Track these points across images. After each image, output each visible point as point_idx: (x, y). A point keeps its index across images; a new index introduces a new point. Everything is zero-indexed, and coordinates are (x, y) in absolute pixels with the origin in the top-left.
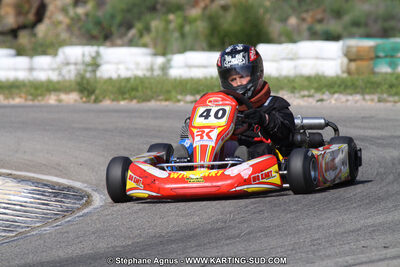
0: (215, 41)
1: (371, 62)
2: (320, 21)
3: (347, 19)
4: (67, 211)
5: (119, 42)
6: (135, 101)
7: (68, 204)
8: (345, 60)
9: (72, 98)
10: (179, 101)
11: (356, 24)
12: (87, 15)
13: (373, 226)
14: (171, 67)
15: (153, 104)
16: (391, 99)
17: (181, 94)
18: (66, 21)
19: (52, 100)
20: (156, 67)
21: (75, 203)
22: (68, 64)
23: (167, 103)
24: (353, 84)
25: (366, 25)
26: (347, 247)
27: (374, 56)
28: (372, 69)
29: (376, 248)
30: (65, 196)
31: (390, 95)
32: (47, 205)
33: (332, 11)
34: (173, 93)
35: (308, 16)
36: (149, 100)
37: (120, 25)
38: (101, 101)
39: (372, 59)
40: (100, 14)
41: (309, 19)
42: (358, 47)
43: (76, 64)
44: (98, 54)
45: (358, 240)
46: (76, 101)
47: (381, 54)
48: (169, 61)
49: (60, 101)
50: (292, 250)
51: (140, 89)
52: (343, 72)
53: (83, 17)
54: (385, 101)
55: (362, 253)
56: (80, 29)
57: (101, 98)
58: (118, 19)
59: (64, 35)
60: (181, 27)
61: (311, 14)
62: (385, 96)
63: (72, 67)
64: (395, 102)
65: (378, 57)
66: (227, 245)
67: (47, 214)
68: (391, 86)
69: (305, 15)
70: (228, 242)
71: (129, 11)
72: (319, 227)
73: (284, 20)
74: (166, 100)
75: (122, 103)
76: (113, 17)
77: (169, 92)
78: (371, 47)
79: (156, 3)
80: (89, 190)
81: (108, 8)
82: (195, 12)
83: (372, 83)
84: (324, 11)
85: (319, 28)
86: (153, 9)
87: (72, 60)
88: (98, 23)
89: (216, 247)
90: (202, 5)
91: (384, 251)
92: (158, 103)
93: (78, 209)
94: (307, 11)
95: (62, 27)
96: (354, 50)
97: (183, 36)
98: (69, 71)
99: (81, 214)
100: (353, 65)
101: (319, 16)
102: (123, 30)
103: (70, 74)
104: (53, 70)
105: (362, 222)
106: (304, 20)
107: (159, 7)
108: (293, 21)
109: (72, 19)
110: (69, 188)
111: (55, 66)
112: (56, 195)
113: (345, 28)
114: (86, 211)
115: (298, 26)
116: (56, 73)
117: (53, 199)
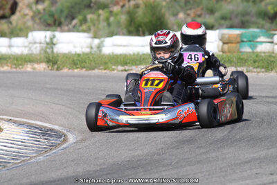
0: (132, 29)
1: (238, 44)
2: (199, 16)
3: (217, 15)
4: (52, 146)
5: (66, 28)
6: (84, 70)
7: (53, 141)
8: (221, 43)
9: (42, 67)
10: (113, 70)
11: (224, 18)
12: (44, 10)
13: (259, 159)
14: (104, 46)
15: (96, 72)
16: (255, 70)
17: (115, 65)
18: (31, 14)
19: (29, 68)
20: (93, 46)
21: (56, 140)
22: (35, 43)
23: (105, 71)
24: (229, 60)
25: (231, 19)
26: (245, 174)
27: (240, 41)
28: (239, 49)
29: (266, 175)
30: (50, 135)
31: (254, 68)
32: (39, 141)
33: (207, 9)
34: (110, 65)
35: (191, 12)
36: (94, 69)
37: (67, 17)
38: (61, 69)
39: (238, 42)
40: (53, 9)
41: (192, 15)
42: (229, 34)
43: (40, 43)
44: (54, 36)
45: (251, 169)
46: (45, 69)
47: (245, 40)
48: (102, 42)
49: (34, 69)
50: (209, 175)
51: (87, 61)
52: (219, 51)
53: (42, 11)
54: (252, 72)
55: (256, 178)
56: (40, 19)
57: (61, 67)
58: (66, 13)
59: (30, 23)
60: (107, 19)
61: (193, 11)
62: (251, 68)
63: (38, 45)
64: (258, 73)
65: (243, 41)
66: (164, 171)
67: (39, 148)
68: (255, 62)
69: (189, 12)
70: (164, 169)
71: (72, 7)
72: (223, 159)
73: (175, 15)
74: (105, 69)
75: (76, 70)
76: (62, 11)
77: (106, 63)
78: (238, 35)
79: (91, 2)
80: (65, 132)
81: (59, 5)
82: (116, 9)
83: (242, 59)
84: (202, 9)
85: (199, 20)
86: (89, 6)
87: (38, 41)
88: (52, 15)
89: (157, 172)
90: (121, 4)
91: (271, 177)
92: (100, 71)
93: (59, 144)
94: (190, 9)
95: (28, 17)
96: (227, 36)
97: (109, 24)
98: (36, 48)
99: (61, 148)
100: (226, 46)
101: (199, 13)
102: (68, 20)
103: (36, 50)
104: (25, 47)
105: (252, 156)
106: (188, 15)
107: (92, 5)
108: (181, 15)
109: (35, 13)
110: (52, 130)
111: (26, 44)
112: (44, 135)
113: (216, 20)
114: (65, 145)
115: (185, 18)
116: (27, 49)
117: (42, 137)
